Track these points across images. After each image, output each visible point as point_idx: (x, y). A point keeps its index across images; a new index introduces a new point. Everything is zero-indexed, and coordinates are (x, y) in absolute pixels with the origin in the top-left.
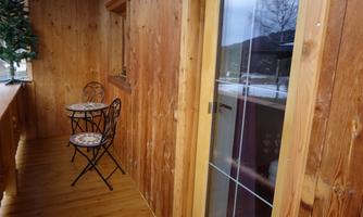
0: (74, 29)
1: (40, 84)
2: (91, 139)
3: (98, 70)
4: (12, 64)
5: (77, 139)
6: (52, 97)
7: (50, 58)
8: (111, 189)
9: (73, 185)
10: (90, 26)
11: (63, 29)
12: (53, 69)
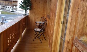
0: (41, 2)
1: (31, 16)
2: (39, 30)
3: (45, 14)
4: (25, 11)
5: (36, 29)
6: (33, 20)
7: (34, 10)
8: (42, 43)
9: (33, 40)
10: (45, 2)
11: (38, 2)
12: (34, 13)
